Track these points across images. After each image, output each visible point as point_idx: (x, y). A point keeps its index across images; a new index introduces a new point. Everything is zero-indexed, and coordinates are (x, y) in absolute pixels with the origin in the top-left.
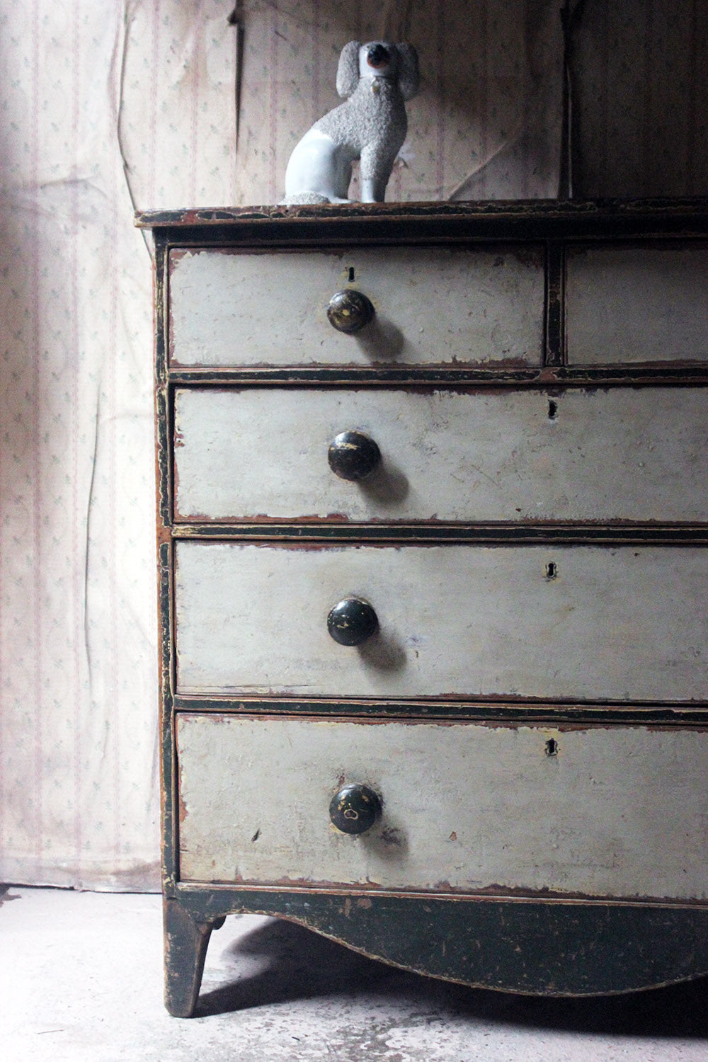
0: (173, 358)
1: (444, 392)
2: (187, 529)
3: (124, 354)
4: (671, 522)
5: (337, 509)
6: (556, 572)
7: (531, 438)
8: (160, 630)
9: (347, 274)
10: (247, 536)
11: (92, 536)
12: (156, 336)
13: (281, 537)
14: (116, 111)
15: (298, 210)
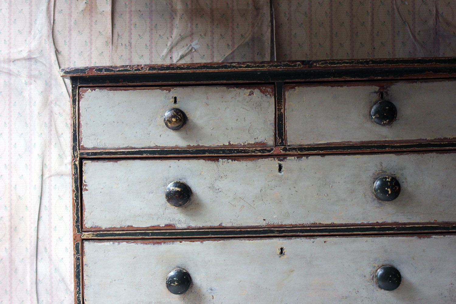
0: (81, 145)
1: (225, 160)
2: (90, 234)
3: (56, 144)
4: (343, 224)
5: (170, 222)
6: (284, 252)
7: (270, 183)
8: (75, 288)
9: (173, 100)
10: (122, 237)
11: (40, 237)
12: (73, 133)
13: (140, 237)
14: (51, 24)
15: (148, 67)
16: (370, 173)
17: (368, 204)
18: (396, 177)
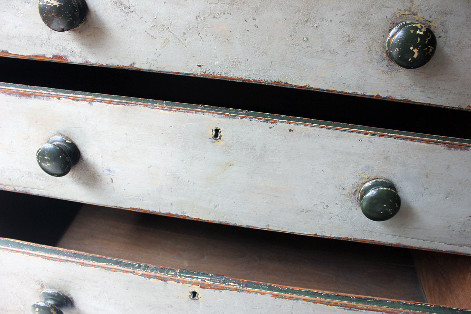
5: (59, 52)
7: (214, 5)
16: (388, 13)
17: (371, 64)
18: (431, 26)
